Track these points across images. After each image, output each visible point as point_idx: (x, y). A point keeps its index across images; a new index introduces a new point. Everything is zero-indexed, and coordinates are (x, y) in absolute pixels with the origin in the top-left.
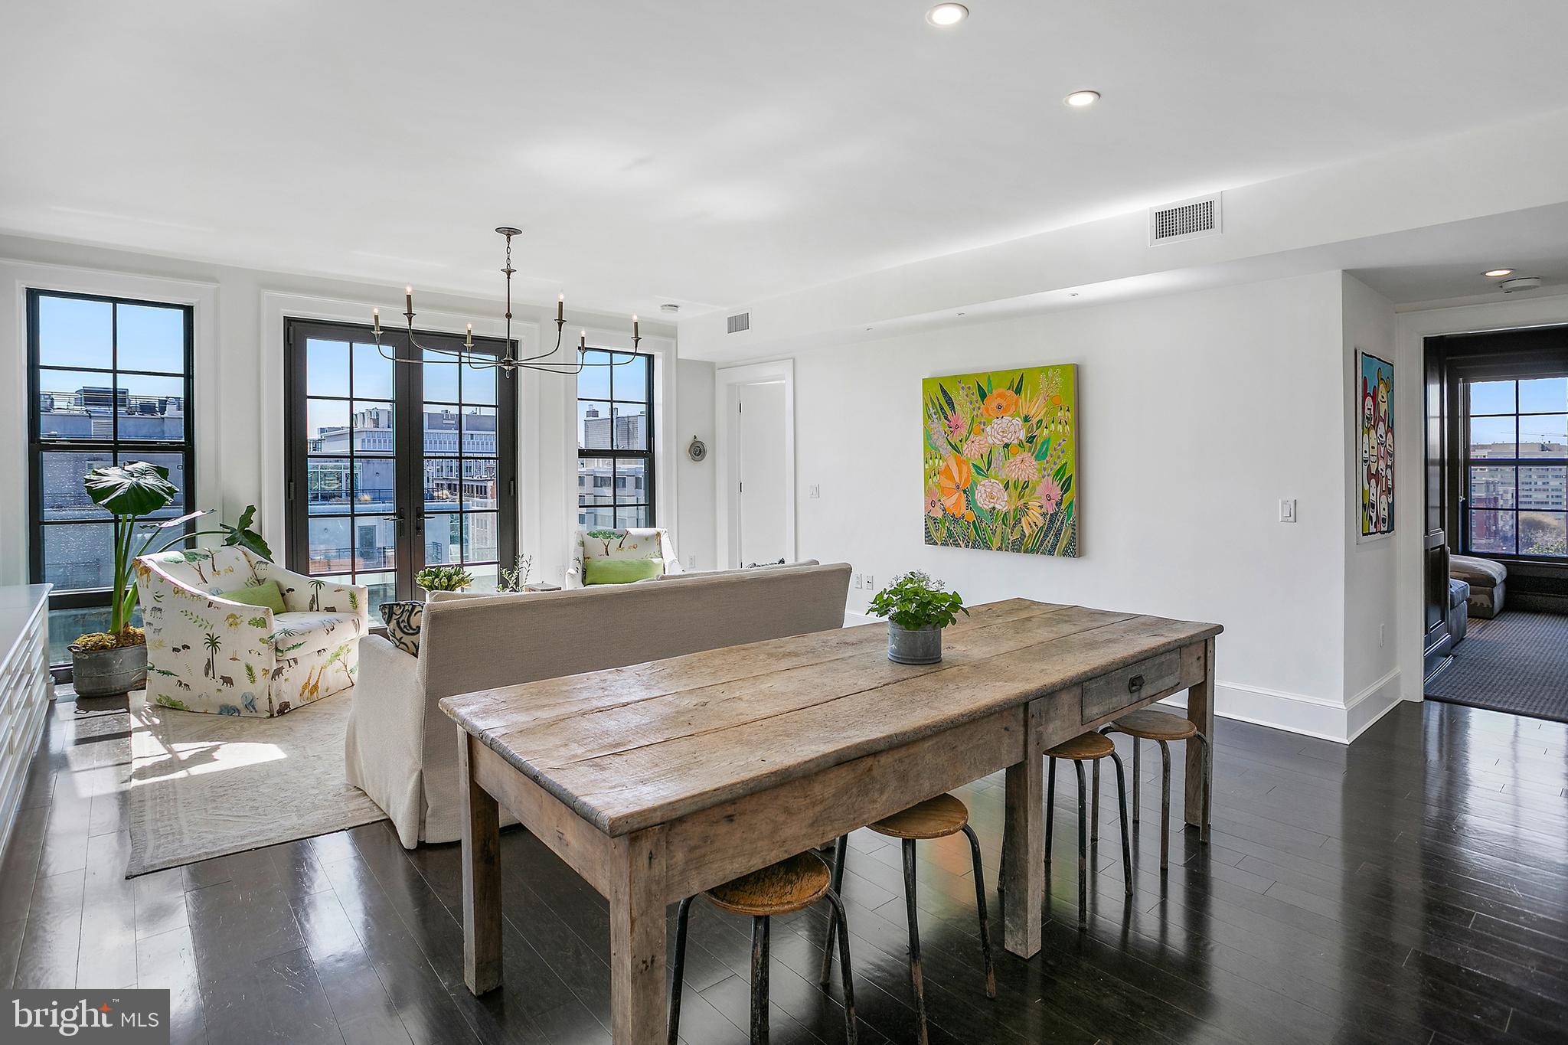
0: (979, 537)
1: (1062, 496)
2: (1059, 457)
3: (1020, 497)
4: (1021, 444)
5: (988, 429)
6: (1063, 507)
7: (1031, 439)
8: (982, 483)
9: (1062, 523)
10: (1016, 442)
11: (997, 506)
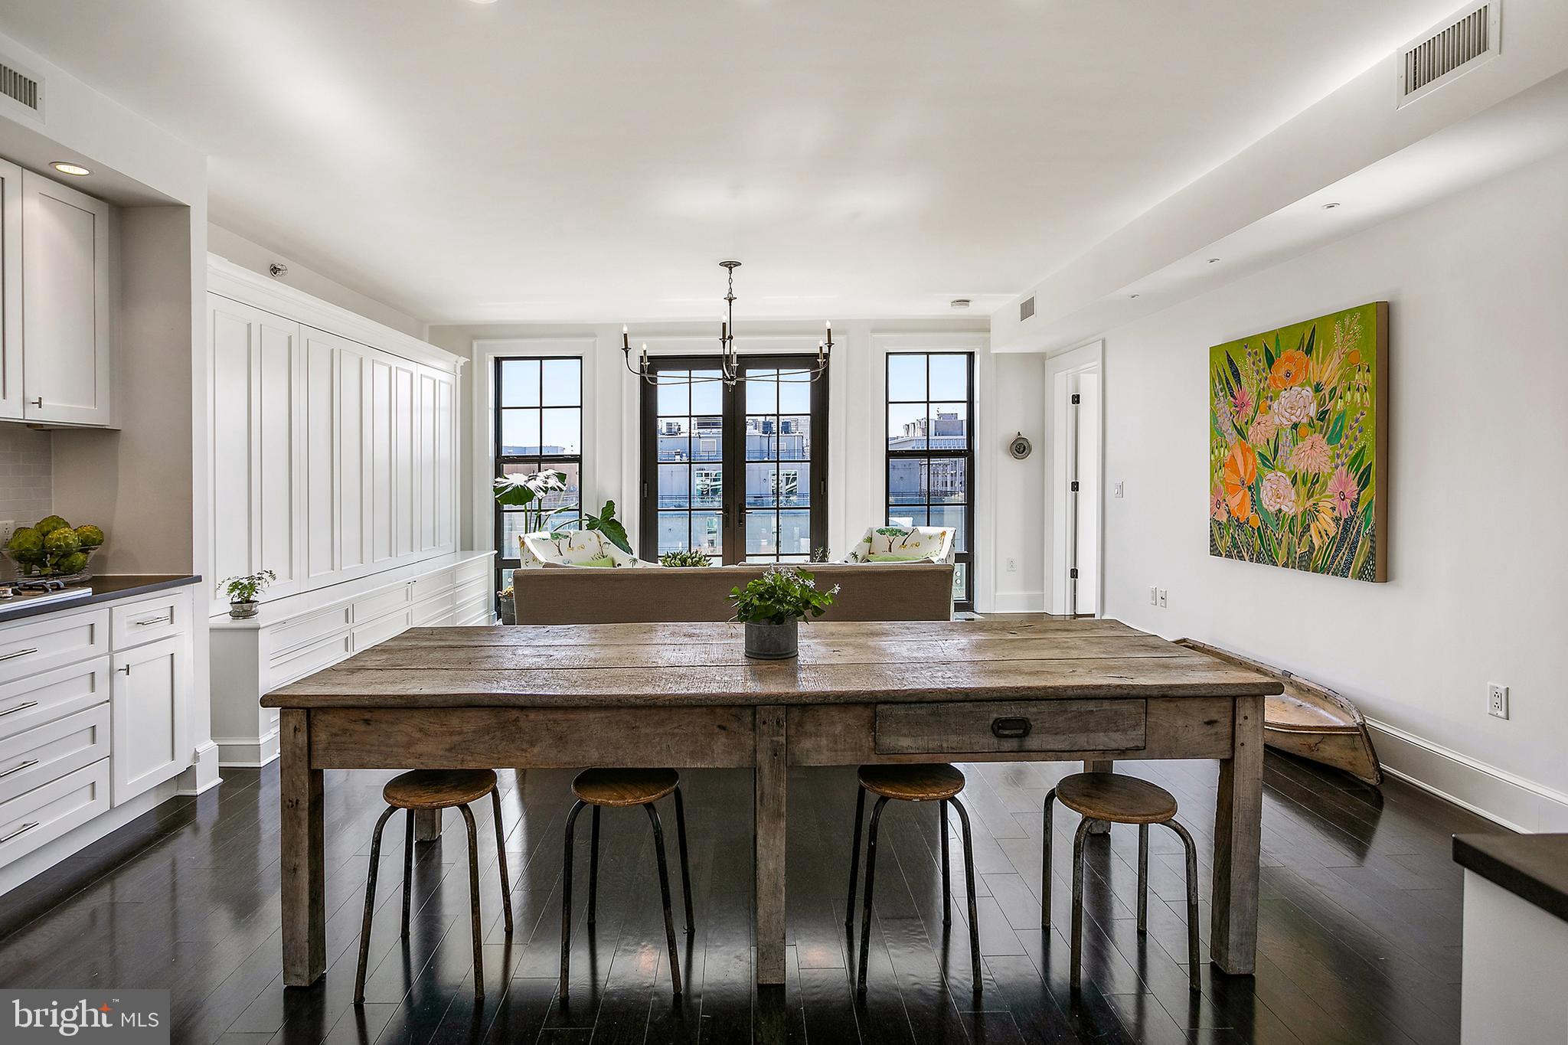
0: (1264, 549)
1: (1359, 494)
2: (1356, 439)
3: (1310, 495)
4: (1311, 425)
5: (1275, 405)
6: (1360, 509)
7: (1322, 416)
8: (1268, 477)
9: (1358, 532)
10: (1305, 420)
11: (1284, 508)
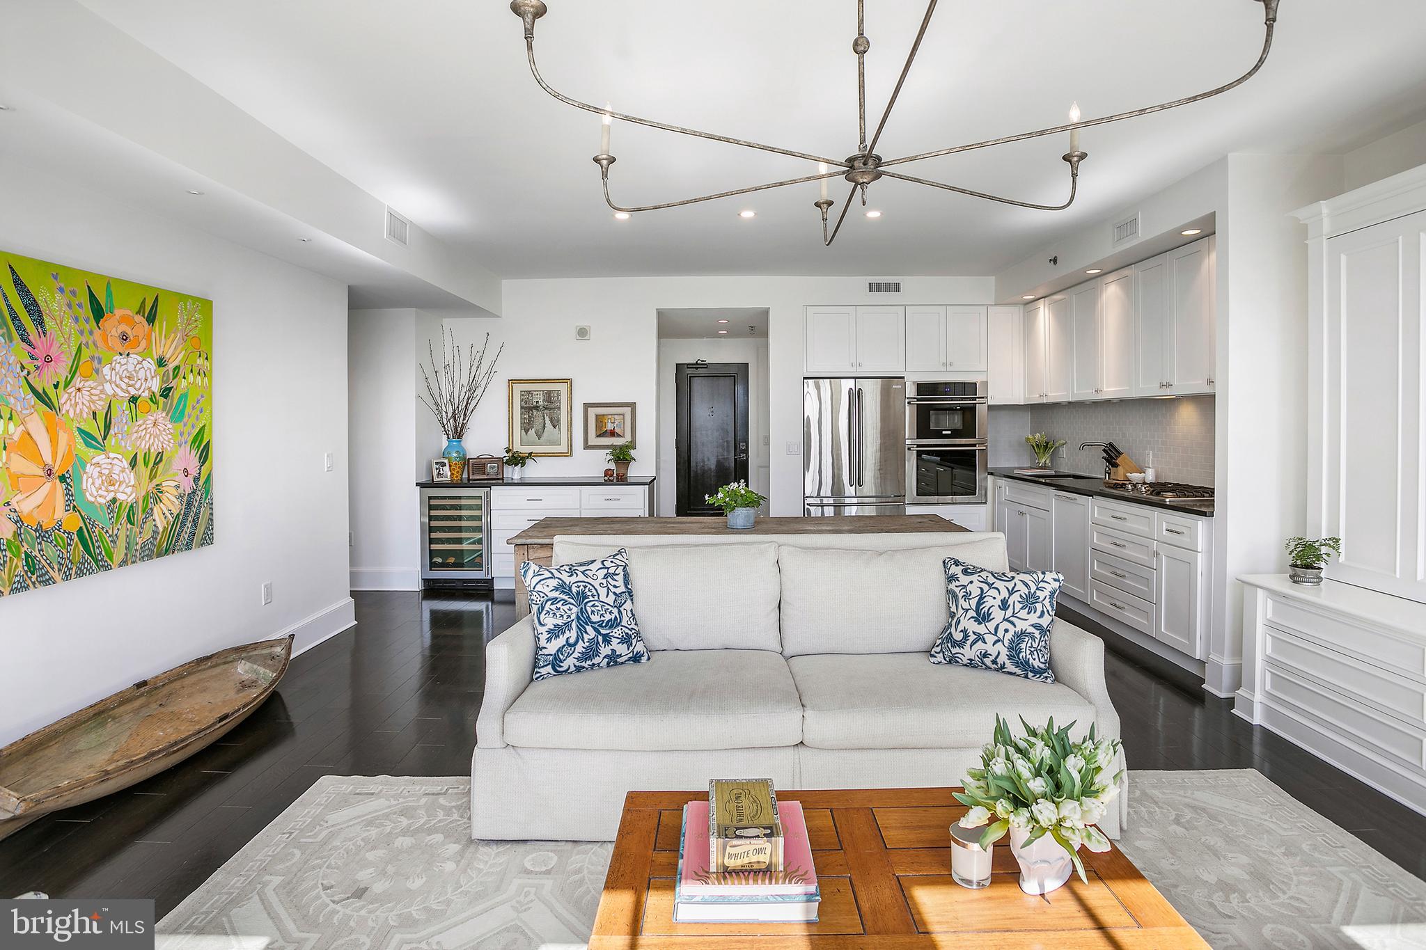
0: (90, 555)
1: (200, 469)
2: (197, 418)
3: (152, 476)
4: (153, 399)
5: (106, 370)
6: (201, 483)
7: (166, 392)
8: (94, 461)
9: (200, 503)
10: (146, 394)
11: (121, 497)
